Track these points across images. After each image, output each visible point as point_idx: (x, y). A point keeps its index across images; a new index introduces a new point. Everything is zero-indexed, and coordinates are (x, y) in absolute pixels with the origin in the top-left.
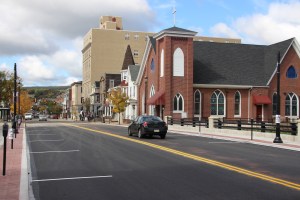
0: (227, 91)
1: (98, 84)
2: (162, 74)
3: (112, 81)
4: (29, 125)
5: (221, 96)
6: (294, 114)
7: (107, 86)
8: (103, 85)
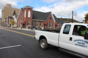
6: (51, 27)
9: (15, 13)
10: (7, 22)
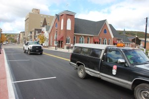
0: (85, 36)
1: (31, 33)
2: (62, 28)
3: (37, 32)
5: (83, 39)
8: (33, 33)
9: (45, 24)
10: (33, 37)
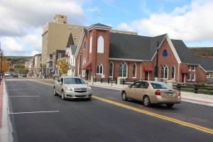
0: (128, 63)
1: (51, 56)
2: (91, 51)
3: (60, 55)
4: (7, 80)
5: (125, 66)
6: (166, 77)
7: (57, 58)
8: (54, 57)
10: (54, 65)
